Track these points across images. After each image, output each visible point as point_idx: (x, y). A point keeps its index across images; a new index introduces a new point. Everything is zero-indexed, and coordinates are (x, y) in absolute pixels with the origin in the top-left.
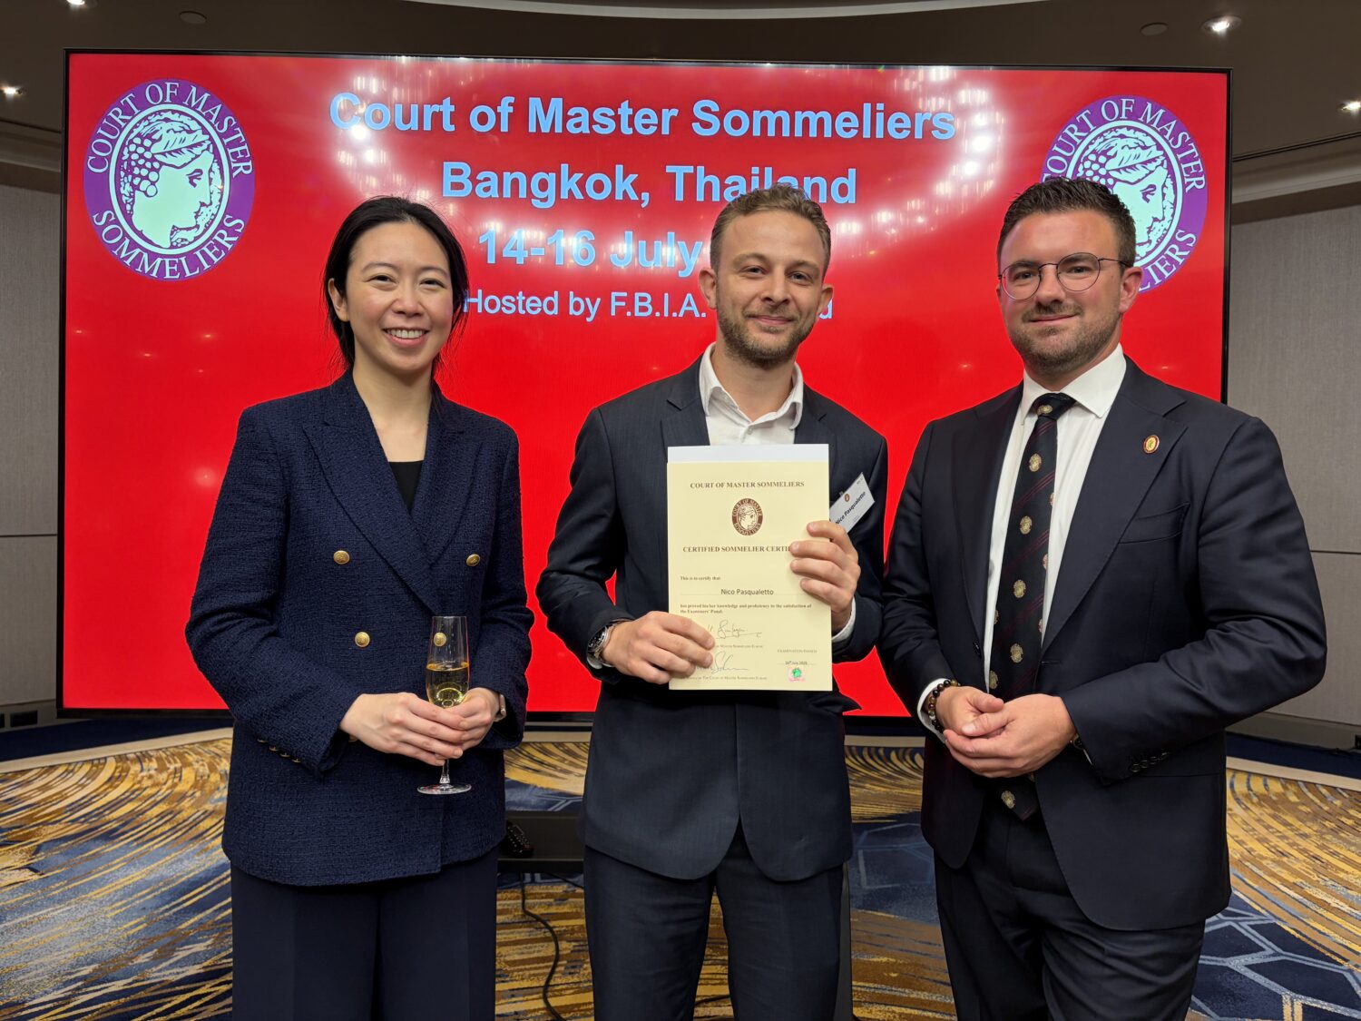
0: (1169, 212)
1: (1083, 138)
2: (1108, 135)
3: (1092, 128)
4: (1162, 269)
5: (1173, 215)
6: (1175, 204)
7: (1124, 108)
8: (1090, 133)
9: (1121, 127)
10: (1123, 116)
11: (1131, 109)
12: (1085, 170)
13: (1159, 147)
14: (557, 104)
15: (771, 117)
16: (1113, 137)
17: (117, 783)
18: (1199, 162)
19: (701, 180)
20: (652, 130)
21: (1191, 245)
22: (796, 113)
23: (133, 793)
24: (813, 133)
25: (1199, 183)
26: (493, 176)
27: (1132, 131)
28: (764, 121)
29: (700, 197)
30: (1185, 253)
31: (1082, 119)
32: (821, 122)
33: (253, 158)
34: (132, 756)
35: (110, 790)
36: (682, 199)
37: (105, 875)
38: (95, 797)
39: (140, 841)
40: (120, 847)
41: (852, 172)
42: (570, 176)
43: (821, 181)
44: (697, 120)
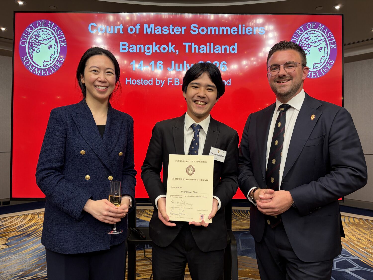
0: (326, 54)
1: (301, 34)
2: (309, 33)
3: (304, 31)
4: (325, 70)
5: (327, 55)
6: (328, 52)
7: (313, 25)
8: (303, 32)
9: (312, 31)
10: (313, 28)
11: (315, 25)
12: (302, 43)
13: (323, 36)
14: (152, 26)
15: (213, 29)
16: (310, 33)
17: (31, 221)
18: (334, 40)
19: (193, 47)
20: (179, 33)
21: (333, 64)
22: (220, 27)
23: (36, 223)
24: (225, 33)
25: (335, 46)
26: (134, 46)
27: (315, 32)
28: (211, 30)
29: (193, 51)
30: (331, 66)
31: (301, 28)
32: (227, 30)
33: (66, 41)
34: (36, 213)
35: (29, 222)
36: (188, 52)
37: (27, 246)
38: (25, 224)
39: (37, 237)
40: (31, 239)
41: (236, 44)
42: (156, 46)
43: (227, 47)
44: (192, 30)
